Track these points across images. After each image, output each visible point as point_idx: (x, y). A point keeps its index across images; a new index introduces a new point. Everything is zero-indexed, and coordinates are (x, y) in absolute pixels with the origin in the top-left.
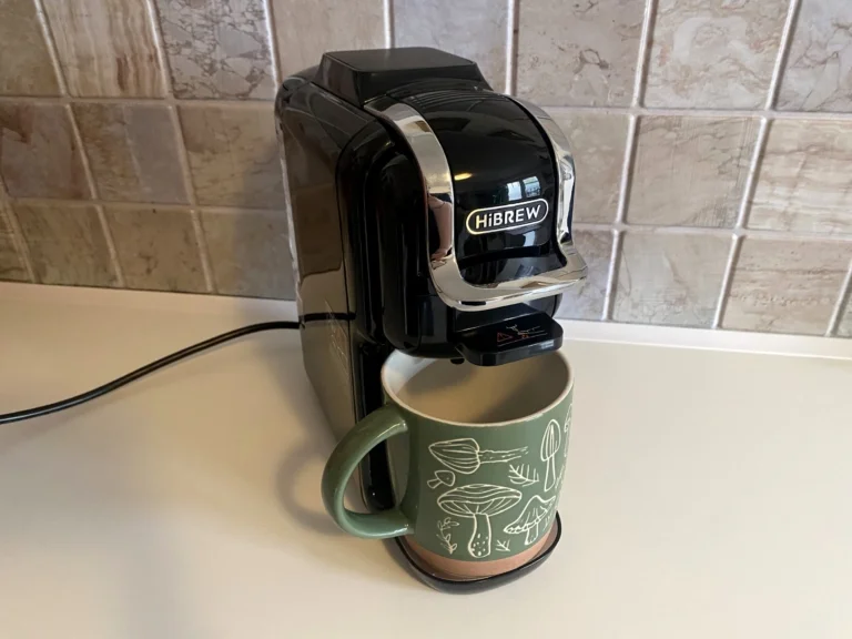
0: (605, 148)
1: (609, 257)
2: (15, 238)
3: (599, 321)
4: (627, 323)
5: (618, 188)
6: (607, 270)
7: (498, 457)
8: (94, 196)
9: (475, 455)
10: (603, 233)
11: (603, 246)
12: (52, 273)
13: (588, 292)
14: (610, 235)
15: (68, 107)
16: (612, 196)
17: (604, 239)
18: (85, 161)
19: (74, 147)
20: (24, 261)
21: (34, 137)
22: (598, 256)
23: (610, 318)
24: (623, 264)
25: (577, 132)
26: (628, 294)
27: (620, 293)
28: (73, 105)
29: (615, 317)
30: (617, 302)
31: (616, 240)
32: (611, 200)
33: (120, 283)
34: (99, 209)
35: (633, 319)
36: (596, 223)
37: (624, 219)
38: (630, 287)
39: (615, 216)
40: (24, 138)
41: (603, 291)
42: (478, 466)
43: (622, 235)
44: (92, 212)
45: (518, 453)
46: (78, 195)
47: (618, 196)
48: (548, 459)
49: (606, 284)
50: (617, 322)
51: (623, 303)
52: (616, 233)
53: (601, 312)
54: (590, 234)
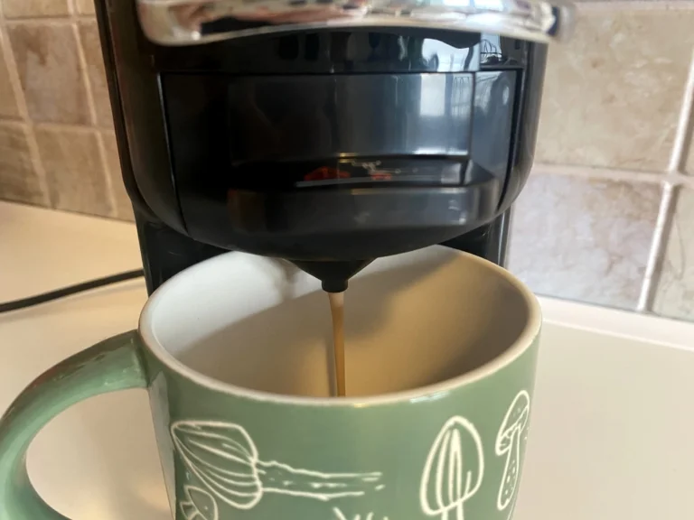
0: (659, 60)
1: (654, 221)
2: (37, 162)
3: (631, 311)
4: (675, 318)
5: (676, 120)
6: (649, 238)
7: (303, 483)
9: (247, 469)
10: (648, 186)
11: (647, 205)
12: (63, 200)
13: (620, 269)
14: (658, 189)
15: (75, 27)
16: (666, 132)
17: (649, 194)
18: (88, 84)
19: (79, 69)
20: (43, 187)
21: (50, 59)
22: (638, 218)
23: (649, 309)
24: (674, 233)
25: (619, 37)
26: (679, 277)
27: (666, 275)
28: (79, 23)
29: (656, 308)
30: (662, 287)
31: (666, 199)
32: (663, 138)
33: (115, 213)
34: (99, 135)
35: (683, 314)
36: (639, 171)
37: (682, 167)
38: (683, 265)
39: (667, 163)
40: (43, 61)
41: (642, 270)
42: (258, 495)
43: (676, 191)
44: (93, 139)
45: (353, 484)
46: (83, 120)
47: (673, 133)
48: (444, 511)
49: (646, 258)
50: (659, 315)
51: (669, 289)
52: (668, 187)
53: (636, 299)
54: (628, 186)
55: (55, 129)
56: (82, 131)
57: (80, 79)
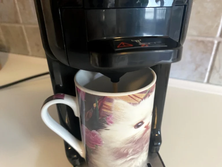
1: (211, 54)
3: (202, 82)
4: (216, 85)
6: (209, 60)
8: (21, 21)
10: (209, 42)
11: (209, 48)
13: (199, 69)
14: (213, 43)
16: (216, 24)
17: (210, 44)
18: (18, 9)
22: (206, 53)
23: (208, 82)
24: (217, 57)
26: (218, 72)
27: (214, 71)
29: (210, 81)
31: (215, 46)
33: (30, 53)
34: (23, 27)
35: (219, 84)
36: (207, 37)
38: (220, 68)
39: (216, 34)
41: (206, 69)
43: (219, 43)
44: (21, 28)
46: (17, 22)
47: (219, 24)
49: (208, 66)
50: (211, 84)
51: (215, 76)
52: (216, 42)
53: (204, 79)
54: (203, 42)
55: (8, 25)
56: (17, 25)
57: (15, 7)
